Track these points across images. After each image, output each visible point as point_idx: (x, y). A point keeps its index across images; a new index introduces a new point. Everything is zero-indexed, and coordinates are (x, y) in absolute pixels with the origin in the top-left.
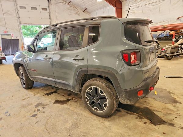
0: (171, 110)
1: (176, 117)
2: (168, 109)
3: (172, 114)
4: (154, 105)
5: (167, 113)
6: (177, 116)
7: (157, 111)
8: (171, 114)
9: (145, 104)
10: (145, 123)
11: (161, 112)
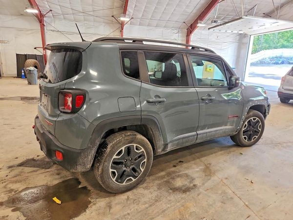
0: (16, 182)
1: (7, 176)
2: (20, 181)
3: (13, 177)
4: (42, 176)
5: (21, 176)
6: (6, 178)
7: (34, 171)
8: (15, 177)
9: (56, 171)
10: (38, 156)
11: (29, 173)
